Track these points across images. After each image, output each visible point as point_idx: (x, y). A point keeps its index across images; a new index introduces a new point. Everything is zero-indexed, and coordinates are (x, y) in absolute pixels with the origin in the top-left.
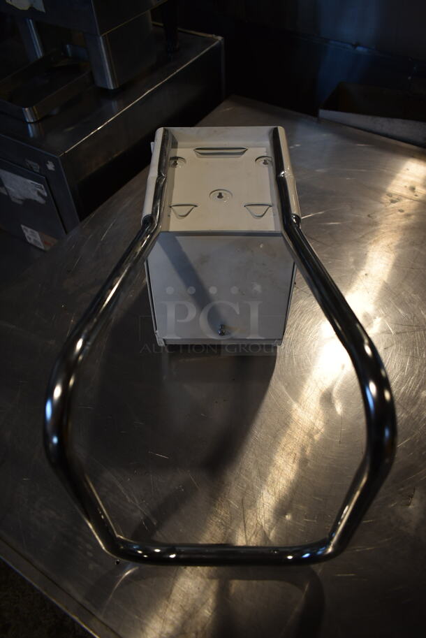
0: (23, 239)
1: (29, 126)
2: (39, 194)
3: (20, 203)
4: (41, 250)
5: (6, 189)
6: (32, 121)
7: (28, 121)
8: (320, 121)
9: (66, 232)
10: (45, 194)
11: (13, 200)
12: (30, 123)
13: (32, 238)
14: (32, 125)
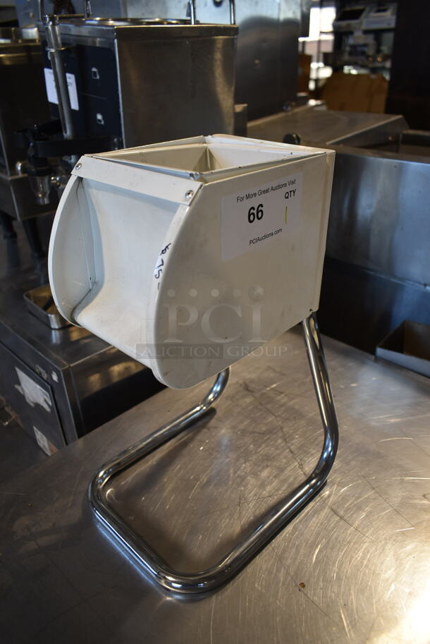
0: (35, 441)
1: (53, 332)
2: (45, 401)
3: (32, 405)
4: (47, 455)
5: (23, 389)
6: (57, 327)
7: (52, 327)
8: (377, 359)
9: (67, 444)
10: (50, 403)
11: (28, 401)
12: (55, 329)
13: (42, 442)
14: (57, 332)
